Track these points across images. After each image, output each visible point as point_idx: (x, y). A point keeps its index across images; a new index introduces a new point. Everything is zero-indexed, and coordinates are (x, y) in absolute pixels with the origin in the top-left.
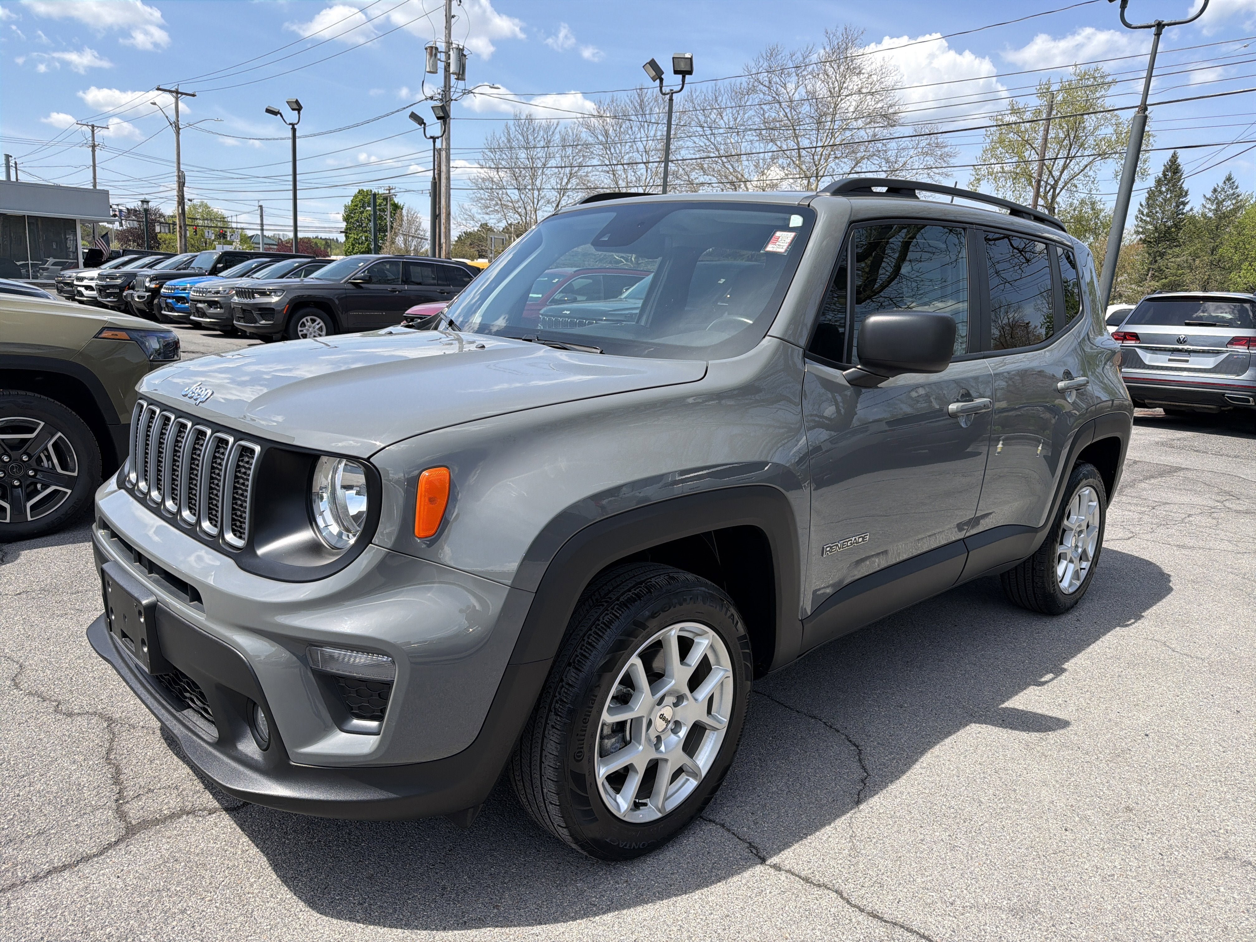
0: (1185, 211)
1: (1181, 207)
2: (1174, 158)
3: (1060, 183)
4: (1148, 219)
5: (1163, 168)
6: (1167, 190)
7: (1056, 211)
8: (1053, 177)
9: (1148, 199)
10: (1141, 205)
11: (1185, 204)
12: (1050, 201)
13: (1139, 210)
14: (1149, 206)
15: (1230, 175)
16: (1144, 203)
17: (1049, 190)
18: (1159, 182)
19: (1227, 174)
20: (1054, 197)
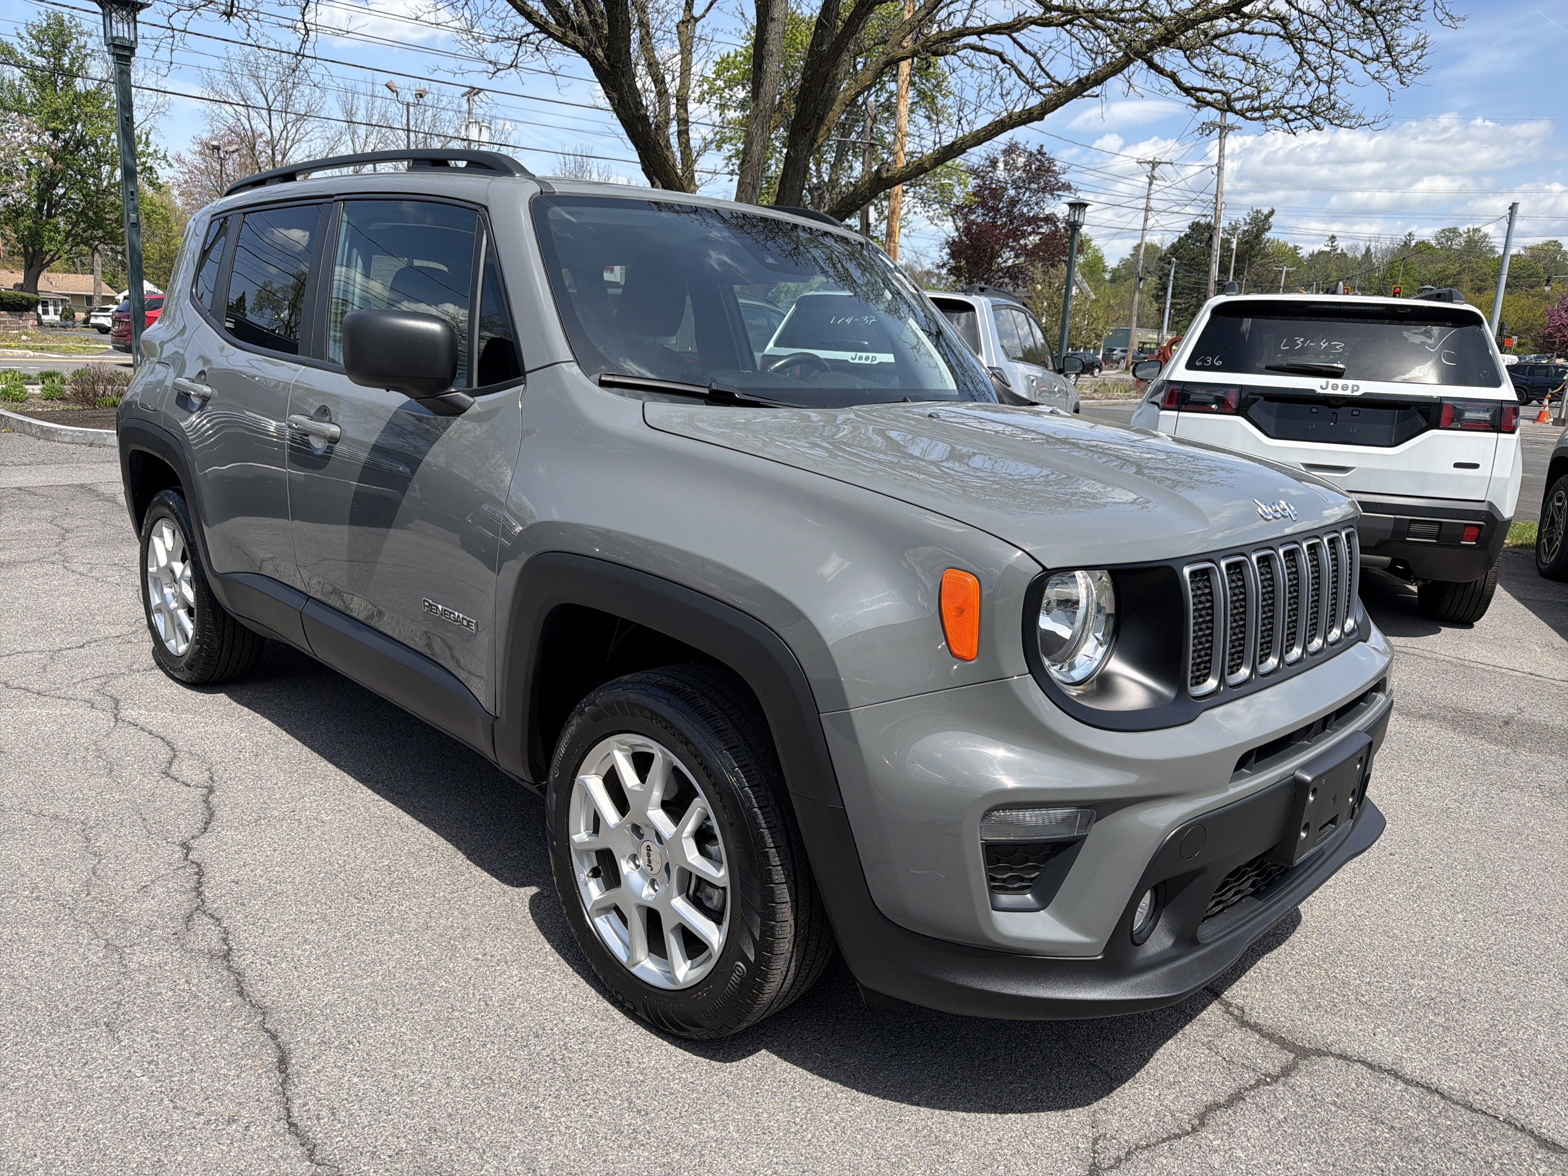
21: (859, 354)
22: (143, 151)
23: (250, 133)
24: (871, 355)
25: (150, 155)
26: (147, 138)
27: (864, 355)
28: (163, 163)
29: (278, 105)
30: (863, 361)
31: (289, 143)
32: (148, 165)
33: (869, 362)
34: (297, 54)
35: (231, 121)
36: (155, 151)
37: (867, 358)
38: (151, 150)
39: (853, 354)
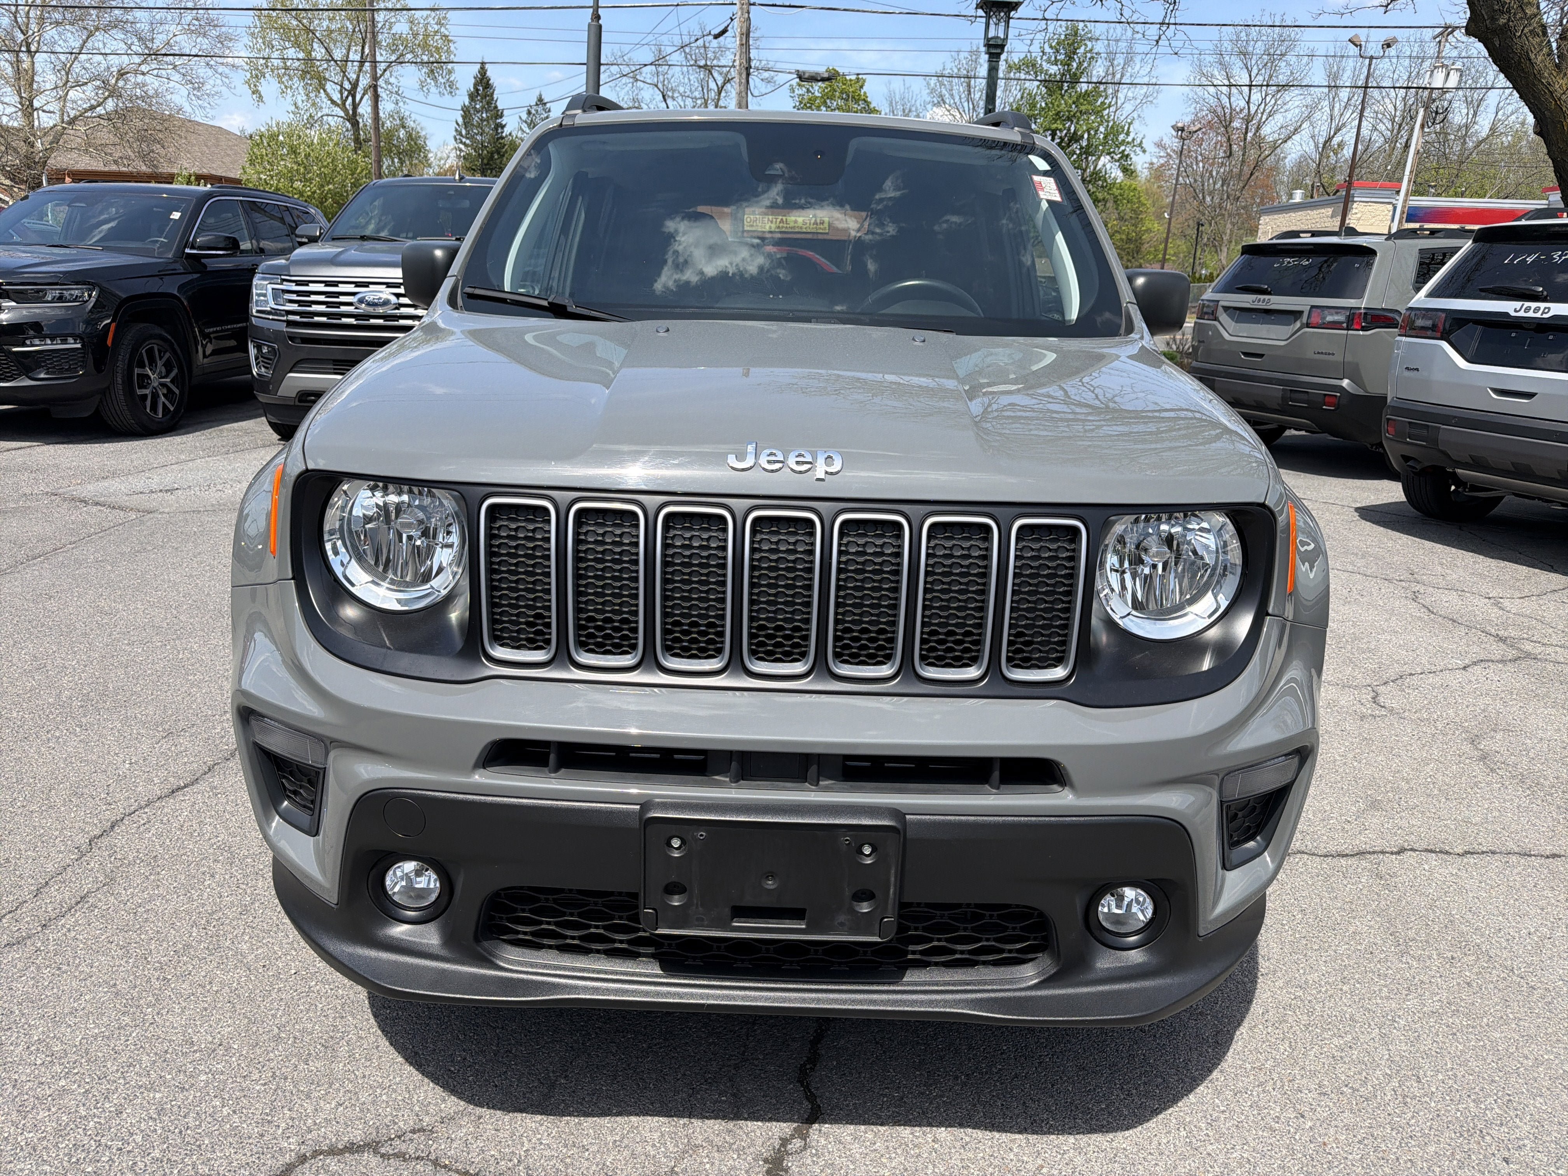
0: (504, 135)
1: (500, 130)
2: (483, 71)
3: (359, 89)
4: (468, 142)
5: (473, 81)
6: (483, 107)
7: (361, 125)
8: (348, 79)
9: (464, 117)
10: (458, 124)
11: (503, 127)
12: (351, 112)
13: (456, 130)
14: (466, 124)
15: (540, 95)
16: (460, 121)
17: (347, 97)
18: (472, 97)
19: (538, 94)
20: (355, 106)
21: (1527, 304)
22: (1123, 141)
23: (1228, 111)
24: (1542, 305)
25: (1128, 143)
26: (1129, 128)
27: (1534, 305)
28: (1138, 149)
29: (1261, 78)
30: (1531, 314)
31: (1264, 117)
32: (1126, 153)
33: (1538, 315)
34: (1162, 24)
35: (1213, 102)
36: (1134, 140)
37: (1537, 310)
38: (1130, 139)
39: (1517, 304)
